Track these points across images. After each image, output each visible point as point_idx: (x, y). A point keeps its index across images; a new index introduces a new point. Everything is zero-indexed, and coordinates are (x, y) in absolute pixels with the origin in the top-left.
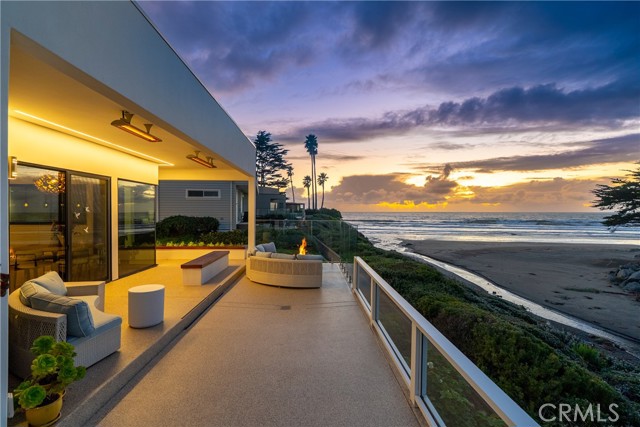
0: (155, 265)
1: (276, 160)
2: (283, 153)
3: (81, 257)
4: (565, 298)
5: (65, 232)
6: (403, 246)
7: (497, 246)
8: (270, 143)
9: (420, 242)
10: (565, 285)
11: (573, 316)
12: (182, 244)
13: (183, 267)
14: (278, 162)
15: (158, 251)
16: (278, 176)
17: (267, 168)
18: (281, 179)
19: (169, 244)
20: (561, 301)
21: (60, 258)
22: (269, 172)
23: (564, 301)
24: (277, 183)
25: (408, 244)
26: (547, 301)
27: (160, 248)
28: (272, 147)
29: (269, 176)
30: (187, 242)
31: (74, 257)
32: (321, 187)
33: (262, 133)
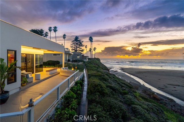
0: (43, 71)
1: (80, 44)
2: (82, 42)
3: (29, 69)
4: (166, 87)
5: (26, 64)
6: (121, 69)
7: (152, 70)
8: (79, 39)
9: (127, 68)
10: (168, 83)
11: (165, 92)
12: (49, 67)
13: (46, 71)
14: (81, 44)
15: (43, 68)
16: (81, 48)
17: (78, 46)
18: (81, 49)
19: (46, 67)
20: (164, 88)
21: (25, 69)
22: (78, 47)
23: (165, 88)
24: (81, 50)
25: (122, 69)
26: (159, 87)
27: (44, 68)
28: (79, 40)
29: (78, 48)
30: (50, 67)
31: (28, 69)
32: (94, 51)
33: (77, 36)
